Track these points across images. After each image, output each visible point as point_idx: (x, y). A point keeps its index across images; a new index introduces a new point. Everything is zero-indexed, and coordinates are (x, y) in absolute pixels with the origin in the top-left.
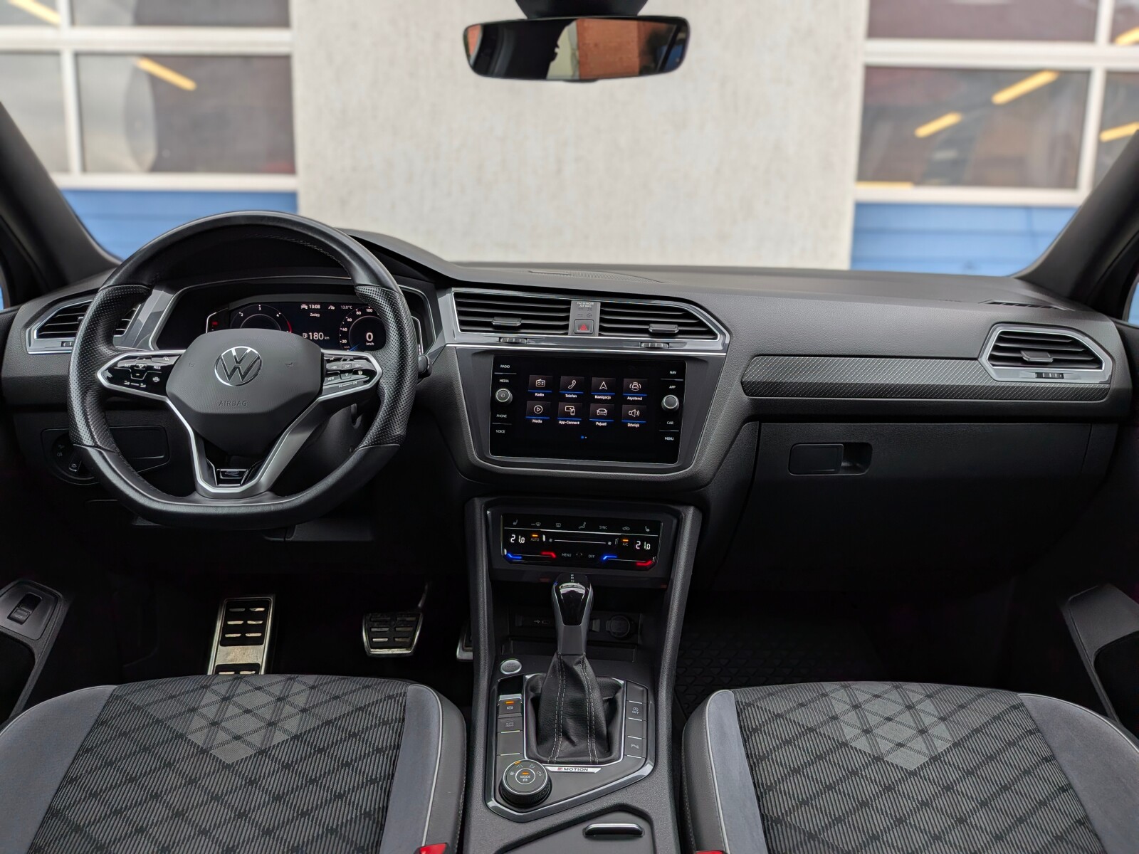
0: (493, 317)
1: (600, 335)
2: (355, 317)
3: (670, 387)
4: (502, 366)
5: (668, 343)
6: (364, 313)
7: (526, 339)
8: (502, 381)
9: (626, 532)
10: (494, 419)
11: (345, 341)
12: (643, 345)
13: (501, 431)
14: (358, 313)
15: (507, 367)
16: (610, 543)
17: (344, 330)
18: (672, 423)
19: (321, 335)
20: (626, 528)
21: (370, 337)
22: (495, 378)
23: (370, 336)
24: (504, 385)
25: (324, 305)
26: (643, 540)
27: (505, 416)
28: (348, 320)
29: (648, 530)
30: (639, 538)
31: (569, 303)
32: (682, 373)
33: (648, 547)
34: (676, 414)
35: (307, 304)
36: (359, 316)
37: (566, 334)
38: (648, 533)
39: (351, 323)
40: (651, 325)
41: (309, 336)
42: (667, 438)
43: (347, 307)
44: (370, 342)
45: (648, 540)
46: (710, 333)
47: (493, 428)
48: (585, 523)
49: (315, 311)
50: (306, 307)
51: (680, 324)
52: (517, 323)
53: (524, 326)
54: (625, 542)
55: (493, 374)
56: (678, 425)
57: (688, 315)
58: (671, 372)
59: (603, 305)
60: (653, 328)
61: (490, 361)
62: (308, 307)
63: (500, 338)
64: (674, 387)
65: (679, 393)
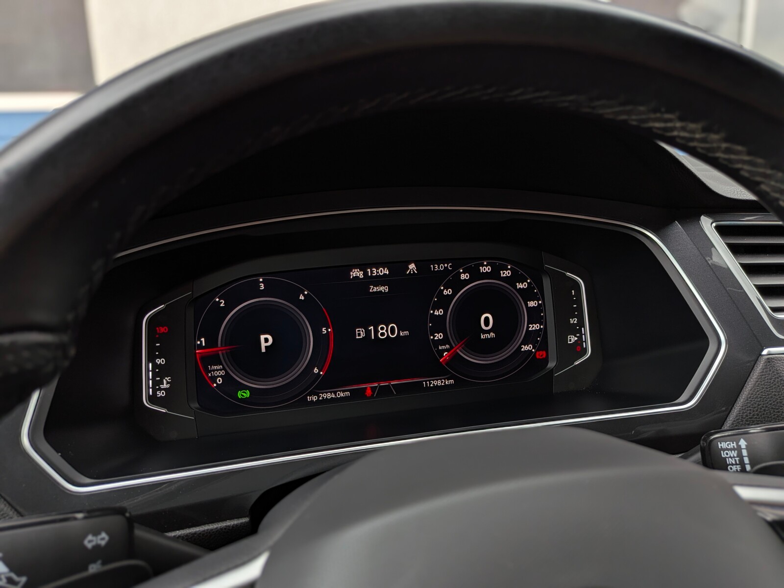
2: (457, 285)
6: (476, 275)
11: (439, 336)
14: (463, 277)
17: (436, 313)
19: (393, 329)
21: (487, 324)
23: (487, 320)
25: (397, 267)
28: (445, 292)
35: (363, 268)
36: (466, 282)
39: (450, 298)
41: (368, 333)
43: (442, 267)
44: (488, 332)
49: (379, 280)
50: (361, 274)
62: (365, 274)
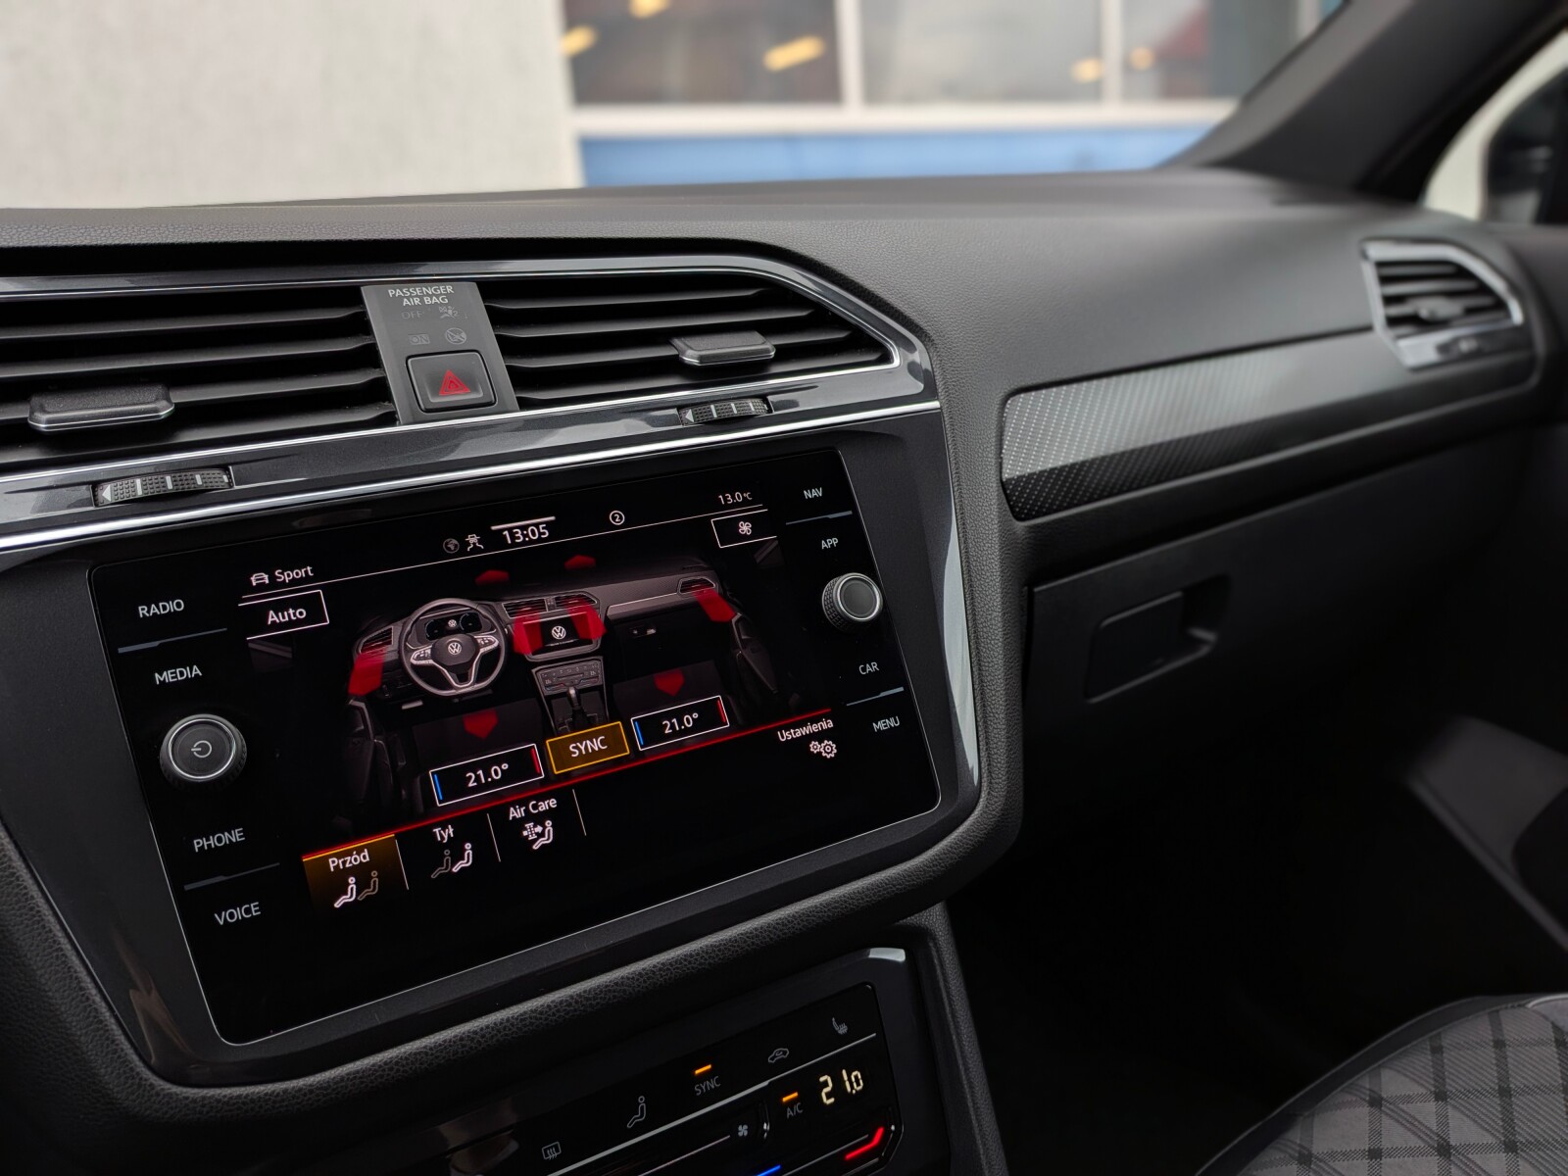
0: (36, 400)
1: (525, 404)
3: (824, 545)
4: (142, 611)
5: (763, 397)
7: (224, 468)
8: (167, 676)
9: (783, 1065)
10: (184, 864)
12: (689, 415)
13: (239, 913)
15: (172, 606)
16: (743, 1131)
18: (873, 667)
20: (779, 1054)
22: (130, 676)
24: (185, 699)
26: (833, 1068)
27: (236, 836)
29: (842, 1029)
30: (823, 1068)
31: (352, 296)
32: (839, 494)
33: (854, 1081)
34: (877, 636)
37: (389, 419)
38: (846, 1038)
40: (677, 342)
42: (880, 725)
45: (850, 1061)
46: (863, 345)
47: (197, 911)
48: (641, 1100)
51: (766, 329)
52: (157, 405)
53: (189, 416)
54: (791, 1103)
55: (114, 659)
56: (892, 673)
57: (776, 293)
58: (807, 494)
59: (490, 289)
60: (692, 353)
61: (78, 594)
63: (95, 485)
64: (834, 541)
65: (855, 556)
